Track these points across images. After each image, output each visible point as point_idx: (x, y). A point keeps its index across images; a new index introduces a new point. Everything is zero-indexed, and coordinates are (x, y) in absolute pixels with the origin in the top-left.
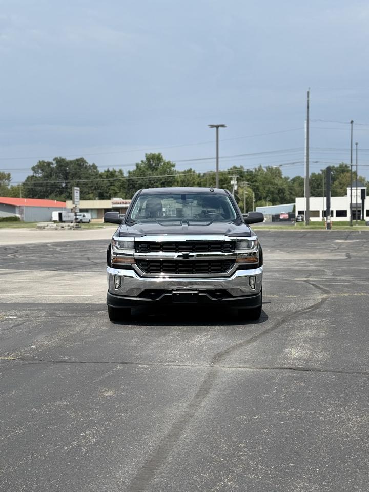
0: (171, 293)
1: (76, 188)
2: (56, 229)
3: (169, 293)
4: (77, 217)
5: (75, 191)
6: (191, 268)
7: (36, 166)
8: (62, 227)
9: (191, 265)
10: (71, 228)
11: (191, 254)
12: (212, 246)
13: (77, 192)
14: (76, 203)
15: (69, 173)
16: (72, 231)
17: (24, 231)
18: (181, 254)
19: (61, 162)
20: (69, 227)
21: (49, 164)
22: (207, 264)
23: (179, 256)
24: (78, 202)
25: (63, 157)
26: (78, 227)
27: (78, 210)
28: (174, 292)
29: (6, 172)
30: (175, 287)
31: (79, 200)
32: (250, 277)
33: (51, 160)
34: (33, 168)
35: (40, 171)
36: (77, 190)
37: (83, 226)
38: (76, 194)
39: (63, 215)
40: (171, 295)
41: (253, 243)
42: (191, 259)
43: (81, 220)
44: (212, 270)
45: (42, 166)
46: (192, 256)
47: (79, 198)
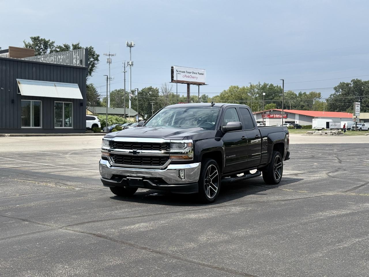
0: (126, 178)
1: (356, 103)
2: (321, 135)
3: (125, 178)
4: (357, 126)
5: (356, 105)
6: (140, 161)
7: (338, 86)
8: (326, 133)
9: (140, 159)
10: (333, 134)
11: (138, 151)
12: (153, 146)
13: (357, 106)
14: (356, 115)
15: (364, 91)
16: (334, 137)
17: (298, 136)
18: (132, 151)
19: (357, 83)
20: (332, 133)
21: (347, 85)
22: (150, 159)
23: (130, 152)
24: (359, 114)
25: (359, 79)
26: (340, 134)
27: (359, 120)
28: (128, 178)
29: (318, 92)
30: (129, 174)
31: (359, 113)
32: (179, 170)
33: (349, 82)
34: (335, 88)
35: (341, 90)
36: (358, 104)
37: (347, 132)
38: (356, 108)
39: (330, 124)
40: (126, 179)
41: (186, 145)
42: (138, 155)
43: (361, 128)
44: (154, 163)
45: (343, 86)
46: (139, 153)
47: (359, 110)
